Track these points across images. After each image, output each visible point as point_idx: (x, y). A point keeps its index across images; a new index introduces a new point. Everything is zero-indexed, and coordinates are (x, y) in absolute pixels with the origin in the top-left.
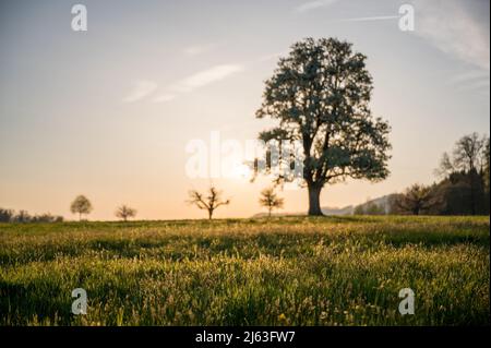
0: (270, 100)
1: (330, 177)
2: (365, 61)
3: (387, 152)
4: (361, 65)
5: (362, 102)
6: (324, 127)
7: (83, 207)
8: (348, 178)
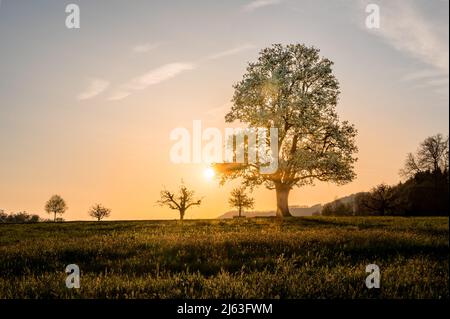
0: (239, 103)
1: (298, 179)
2: (331, 67)
3: (354, 155)
4: (327, 71)
5: (329, 106)
6: (292, 130)
7: (58, 207)
8: (316, 180)
